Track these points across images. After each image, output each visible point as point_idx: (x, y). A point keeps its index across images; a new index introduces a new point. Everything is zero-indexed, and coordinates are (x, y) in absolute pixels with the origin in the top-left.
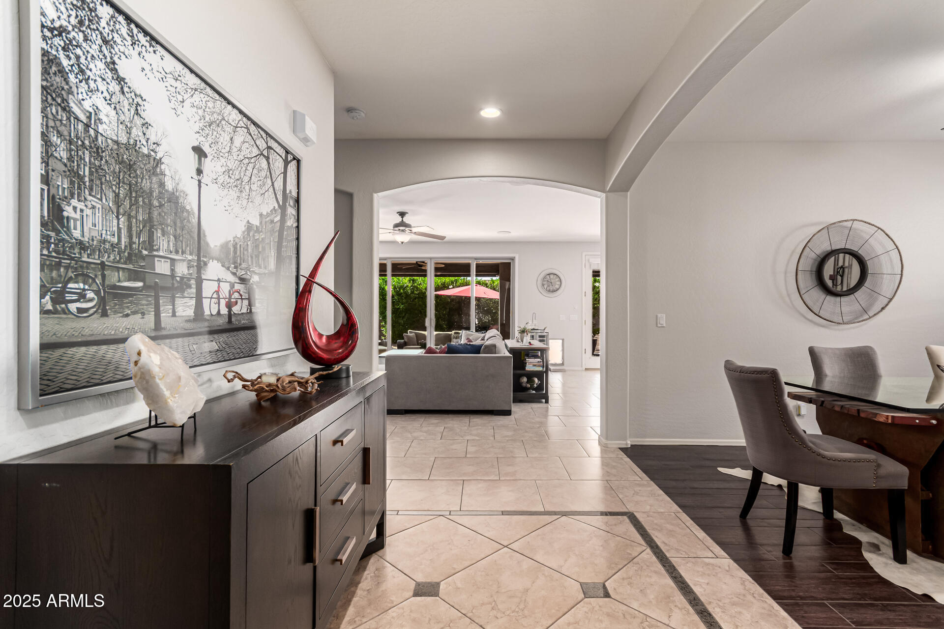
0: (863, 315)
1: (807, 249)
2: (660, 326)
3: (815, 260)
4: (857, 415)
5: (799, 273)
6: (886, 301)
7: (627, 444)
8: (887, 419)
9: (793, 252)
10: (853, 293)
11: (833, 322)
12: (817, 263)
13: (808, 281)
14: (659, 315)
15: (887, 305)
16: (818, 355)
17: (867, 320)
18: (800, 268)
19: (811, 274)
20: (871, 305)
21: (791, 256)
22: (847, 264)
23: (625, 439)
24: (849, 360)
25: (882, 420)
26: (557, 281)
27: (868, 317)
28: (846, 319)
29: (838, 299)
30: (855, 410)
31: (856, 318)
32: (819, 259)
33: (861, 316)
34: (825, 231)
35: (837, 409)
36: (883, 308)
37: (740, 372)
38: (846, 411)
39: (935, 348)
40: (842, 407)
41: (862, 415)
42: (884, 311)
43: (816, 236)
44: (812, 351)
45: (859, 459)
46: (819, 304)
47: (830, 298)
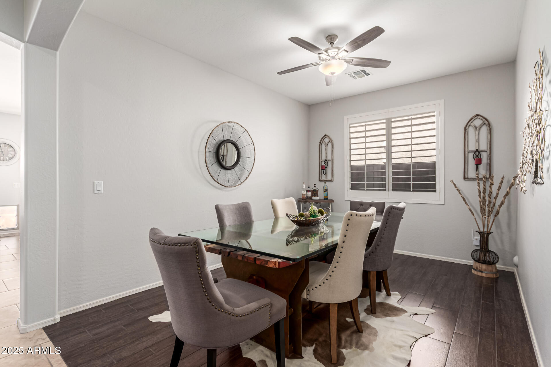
0: (238, 181)
1: (211, 137)
2: (97, 192)
3: (215, 145)
4: (254, 262)
5: (207, 152)
6: (248, 173)
7: (54, 320)
8: (275, 264)
9: (203, 138)
10: (234, 168)
11: (224, 186)
12: (216, 147)
13: (211, 159)
14: (96, 182)
15: (249, 176)
16: (221, 211)
17: (240, 184)
18: (207, 149)
19: (213, 154)
20: (241, 176)
21: (202, 140)
22: (225, 154)
23: (54, 314)
24: (238, 212)
25: (271, 266)
26: (11, 151)
27: (240, 183)
28: (231, 184)
29: (227, 171)
30: (252, 258)
31: (235, 183)
32: (217, 145)
33: (238, 182)
34: (220, 127)
35: (240, 258)
36: (247, 178)
37: (163, 244)
38: (246, 260)
39: (275, 200)
40: (243, 256)
41: (258, 262)
42: (248, 179)
43: (216, 129)
44: (217, 208)
45: (260, 307)
46: (217, 175)
47: (223, 171)
